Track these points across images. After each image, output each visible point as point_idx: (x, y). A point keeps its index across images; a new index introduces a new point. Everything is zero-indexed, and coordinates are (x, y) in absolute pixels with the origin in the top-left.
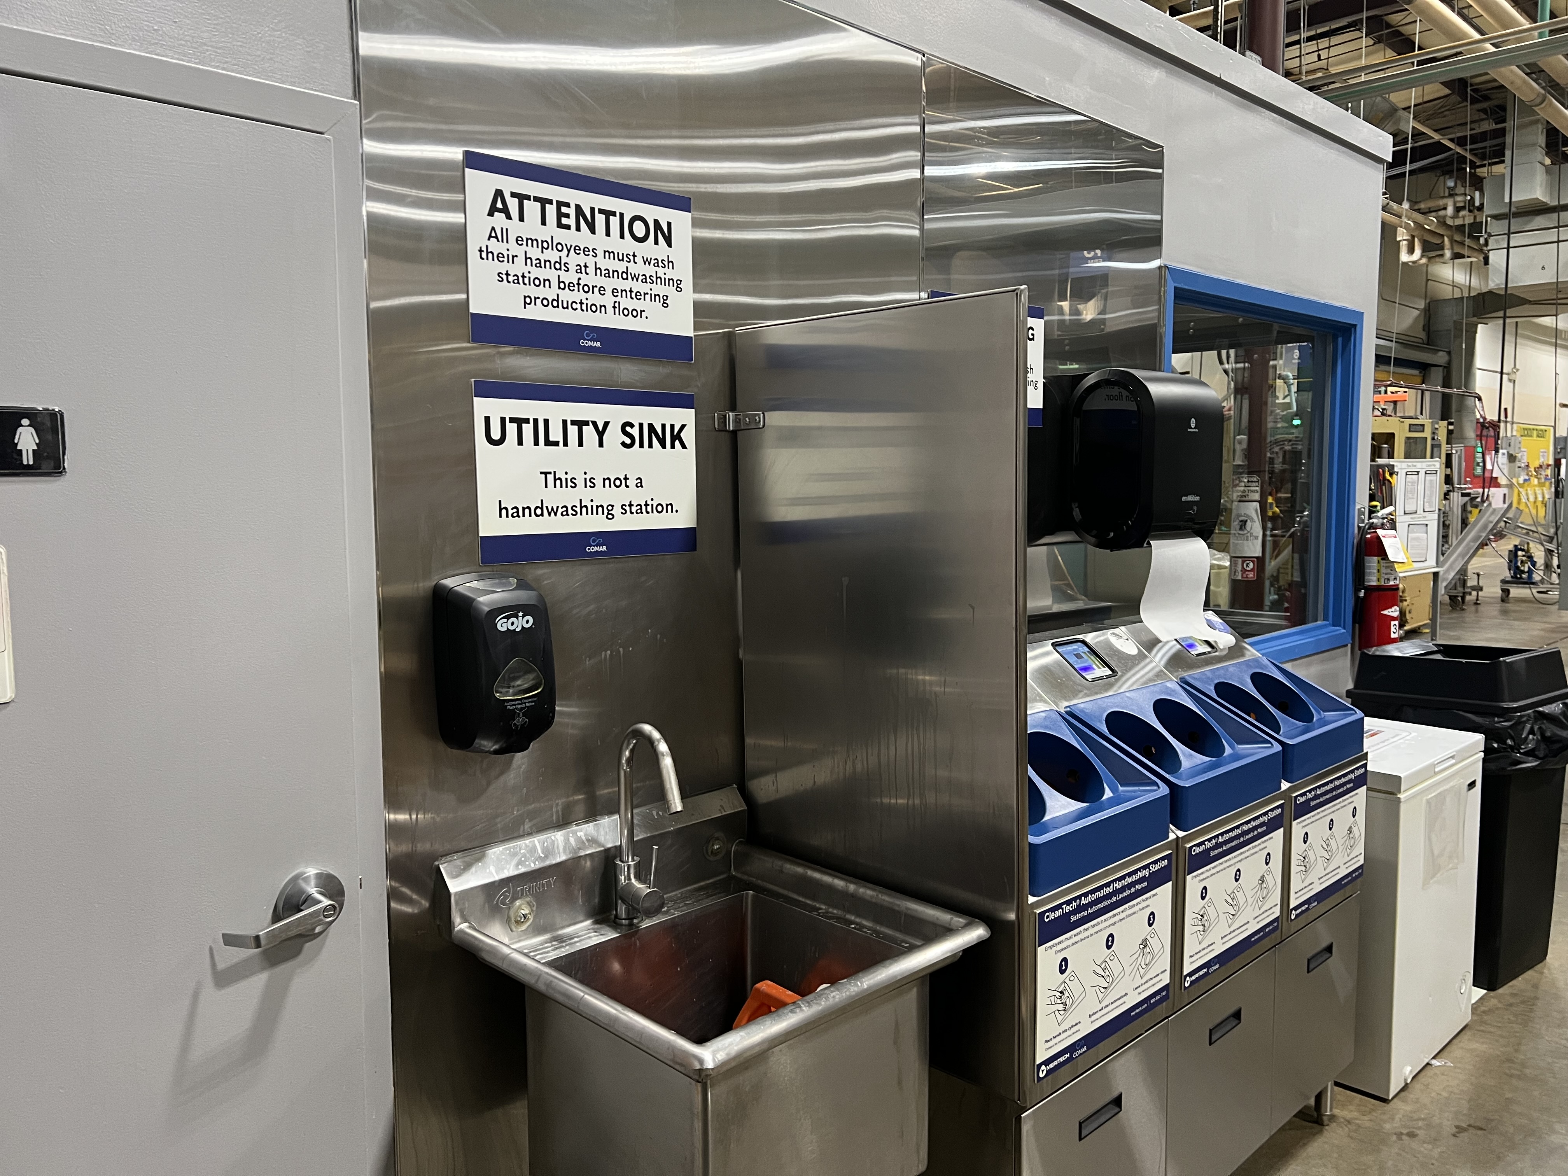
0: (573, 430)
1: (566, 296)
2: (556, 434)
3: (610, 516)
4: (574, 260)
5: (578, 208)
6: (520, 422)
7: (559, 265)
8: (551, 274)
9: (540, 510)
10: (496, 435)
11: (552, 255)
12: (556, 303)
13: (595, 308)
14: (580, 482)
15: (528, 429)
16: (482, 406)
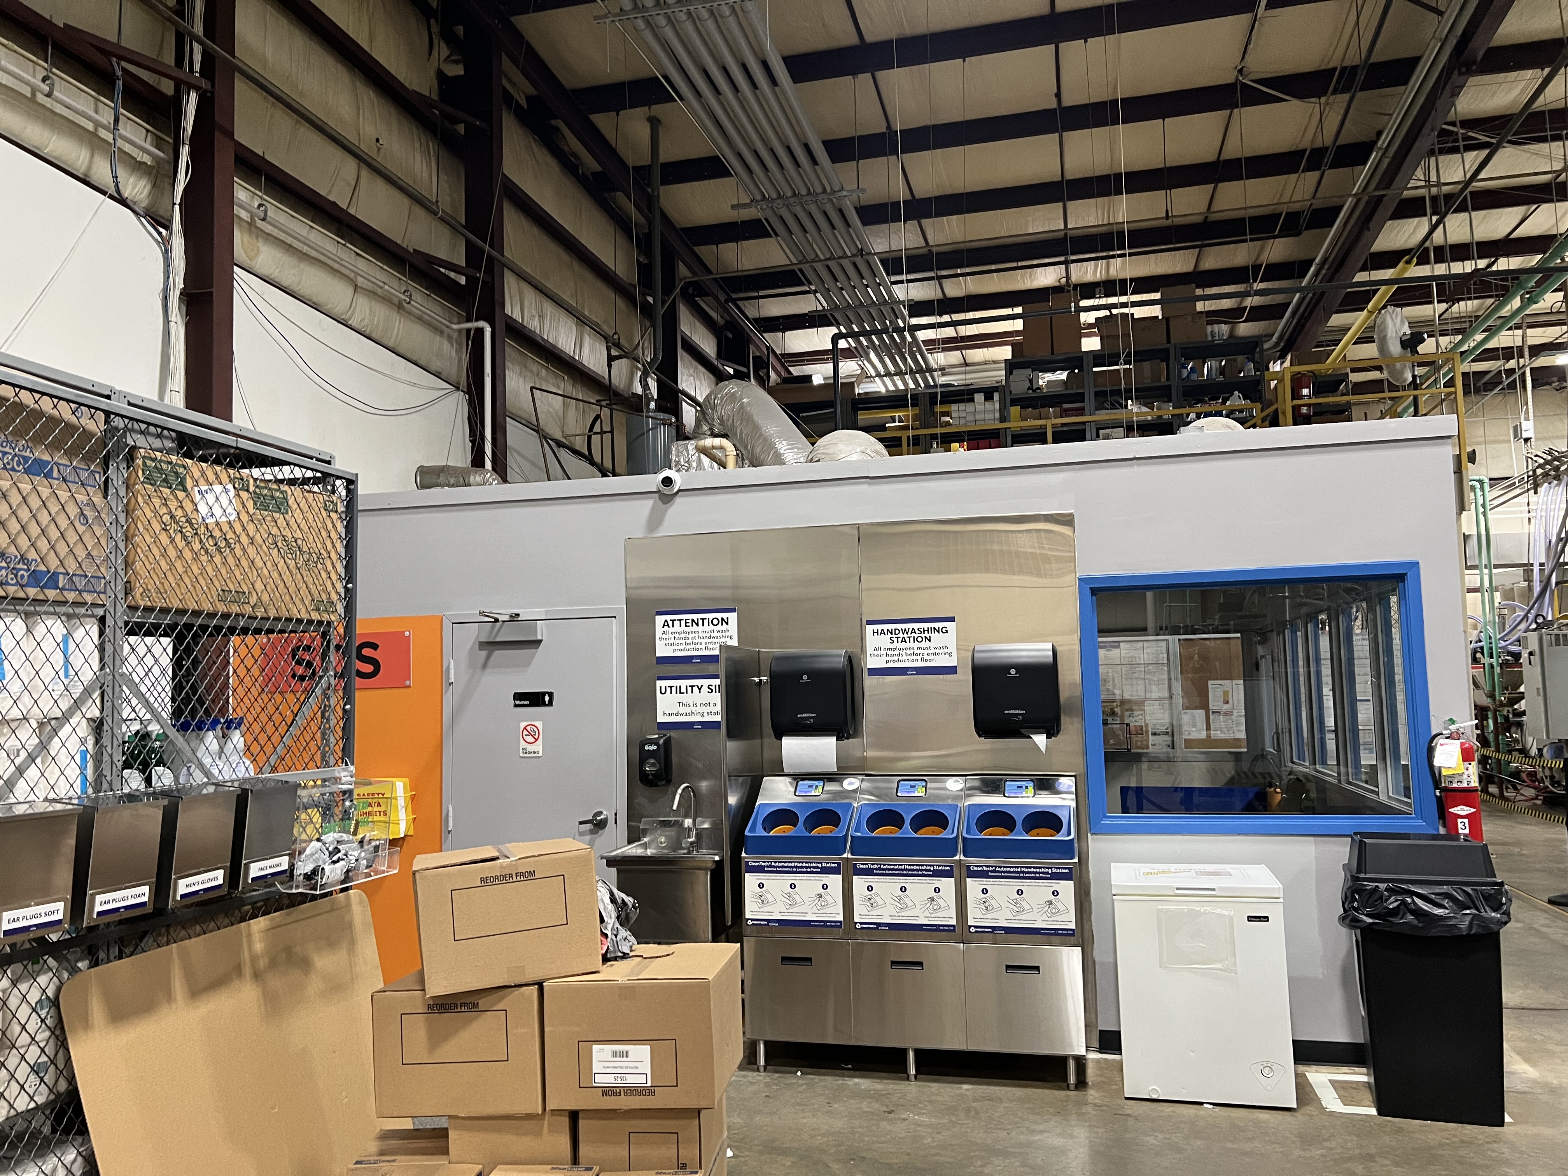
0: (689, 689)
1: (688, 647)
2: (683, 690)
3: (703, 716)
4: (690, 636)
5: (693, 620)
6: (671, 687)
7: (686, 638)
8: (683, 641)
9: (677, 714)
10: (663, 691)
11: (683, 636)
12: (684, 650)
13: (698, 650)
14: (692, 705)
15: (674, 689)
16: (659, 683)
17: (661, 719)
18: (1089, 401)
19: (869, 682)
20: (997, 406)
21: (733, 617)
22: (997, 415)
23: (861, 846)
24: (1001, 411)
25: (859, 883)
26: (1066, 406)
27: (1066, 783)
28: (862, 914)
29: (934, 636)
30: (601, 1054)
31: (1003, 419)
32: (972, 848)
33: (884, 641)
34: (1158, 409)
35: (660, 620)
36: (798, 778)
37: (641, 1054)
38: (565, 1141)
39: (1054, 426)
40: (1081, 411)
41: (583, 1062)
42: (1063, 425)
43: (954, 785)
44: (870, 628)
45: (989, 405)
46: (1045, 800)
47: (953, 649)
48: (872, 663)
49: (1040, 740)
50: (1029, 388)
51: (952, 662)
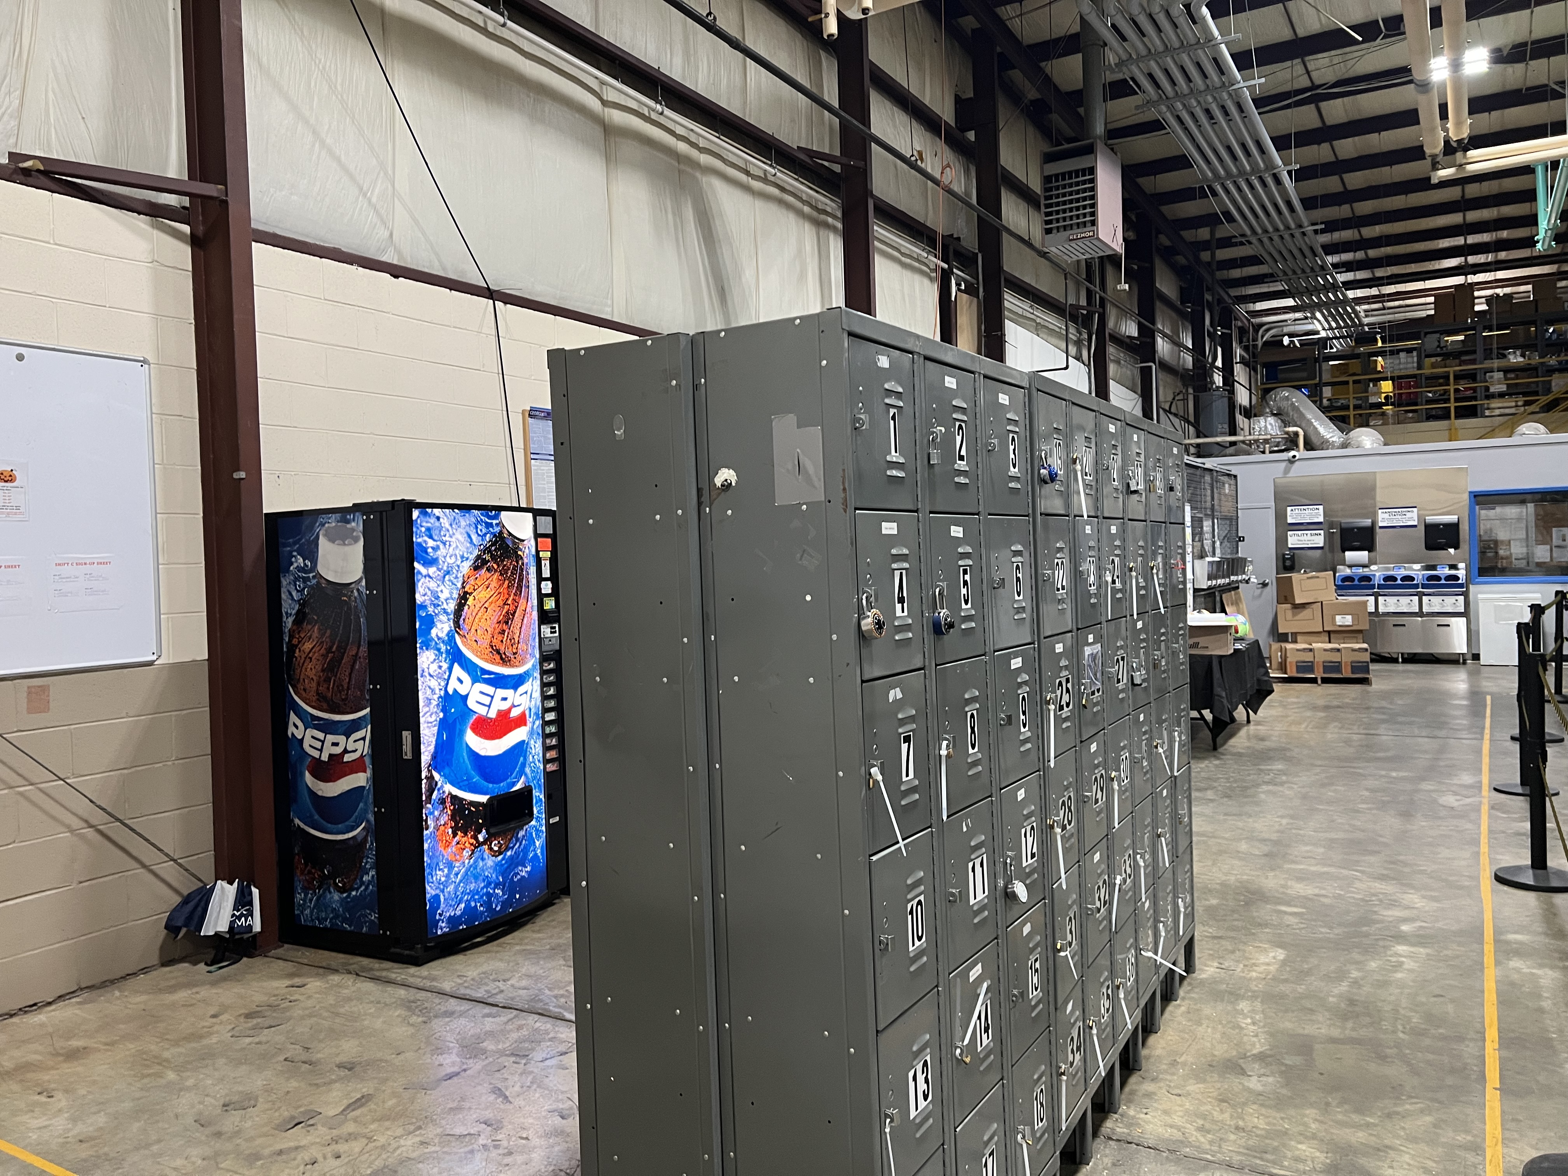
0: (1306, 535)
1: (1303, 519)
2: (1300, 535)
4: (1302, 515)
5: (1303, 509)
6: (1294, 534)
8: (1299, 517)
9: (1297, 544)
10: (1291, 536)
11: (1299, 515)
12: (1300, 520)
13: (1306, 520)
15: (1296, 535)
16: (1289, 533)
17: (1290, 546)
18: (1480, 354)
19: (1378, 530)
20: (1415, 359)
21: (1321, 507)
22: (1415, 365)
23: (1380, 586)
24: (1418, 362)
25: (1381, 599)
26: (1464, 358)
27: (1462, 565)
28: (1381, 609)
29: (1407, 514)
30: (1338, 618)
31: (1419, 367)
32: (1424, 586)
33: (1386, 516)
34: (1529, 359)
35: (1289, 509)
36: (1350, 566)
37: (1349, 618)
38: (1327, 639)
39: (1454, 371)
40: (1473, 362)
41: (1334, 619)
42: (1461, 371)
43: (1417, 566)
44: (1380, 511)
45: (1410, 360)
46: (1453, 572)
47: (1416, 518)
48: (1381, 524)
49: (1452, 551)
50: (1439, 346)
51: (1415, 523)
